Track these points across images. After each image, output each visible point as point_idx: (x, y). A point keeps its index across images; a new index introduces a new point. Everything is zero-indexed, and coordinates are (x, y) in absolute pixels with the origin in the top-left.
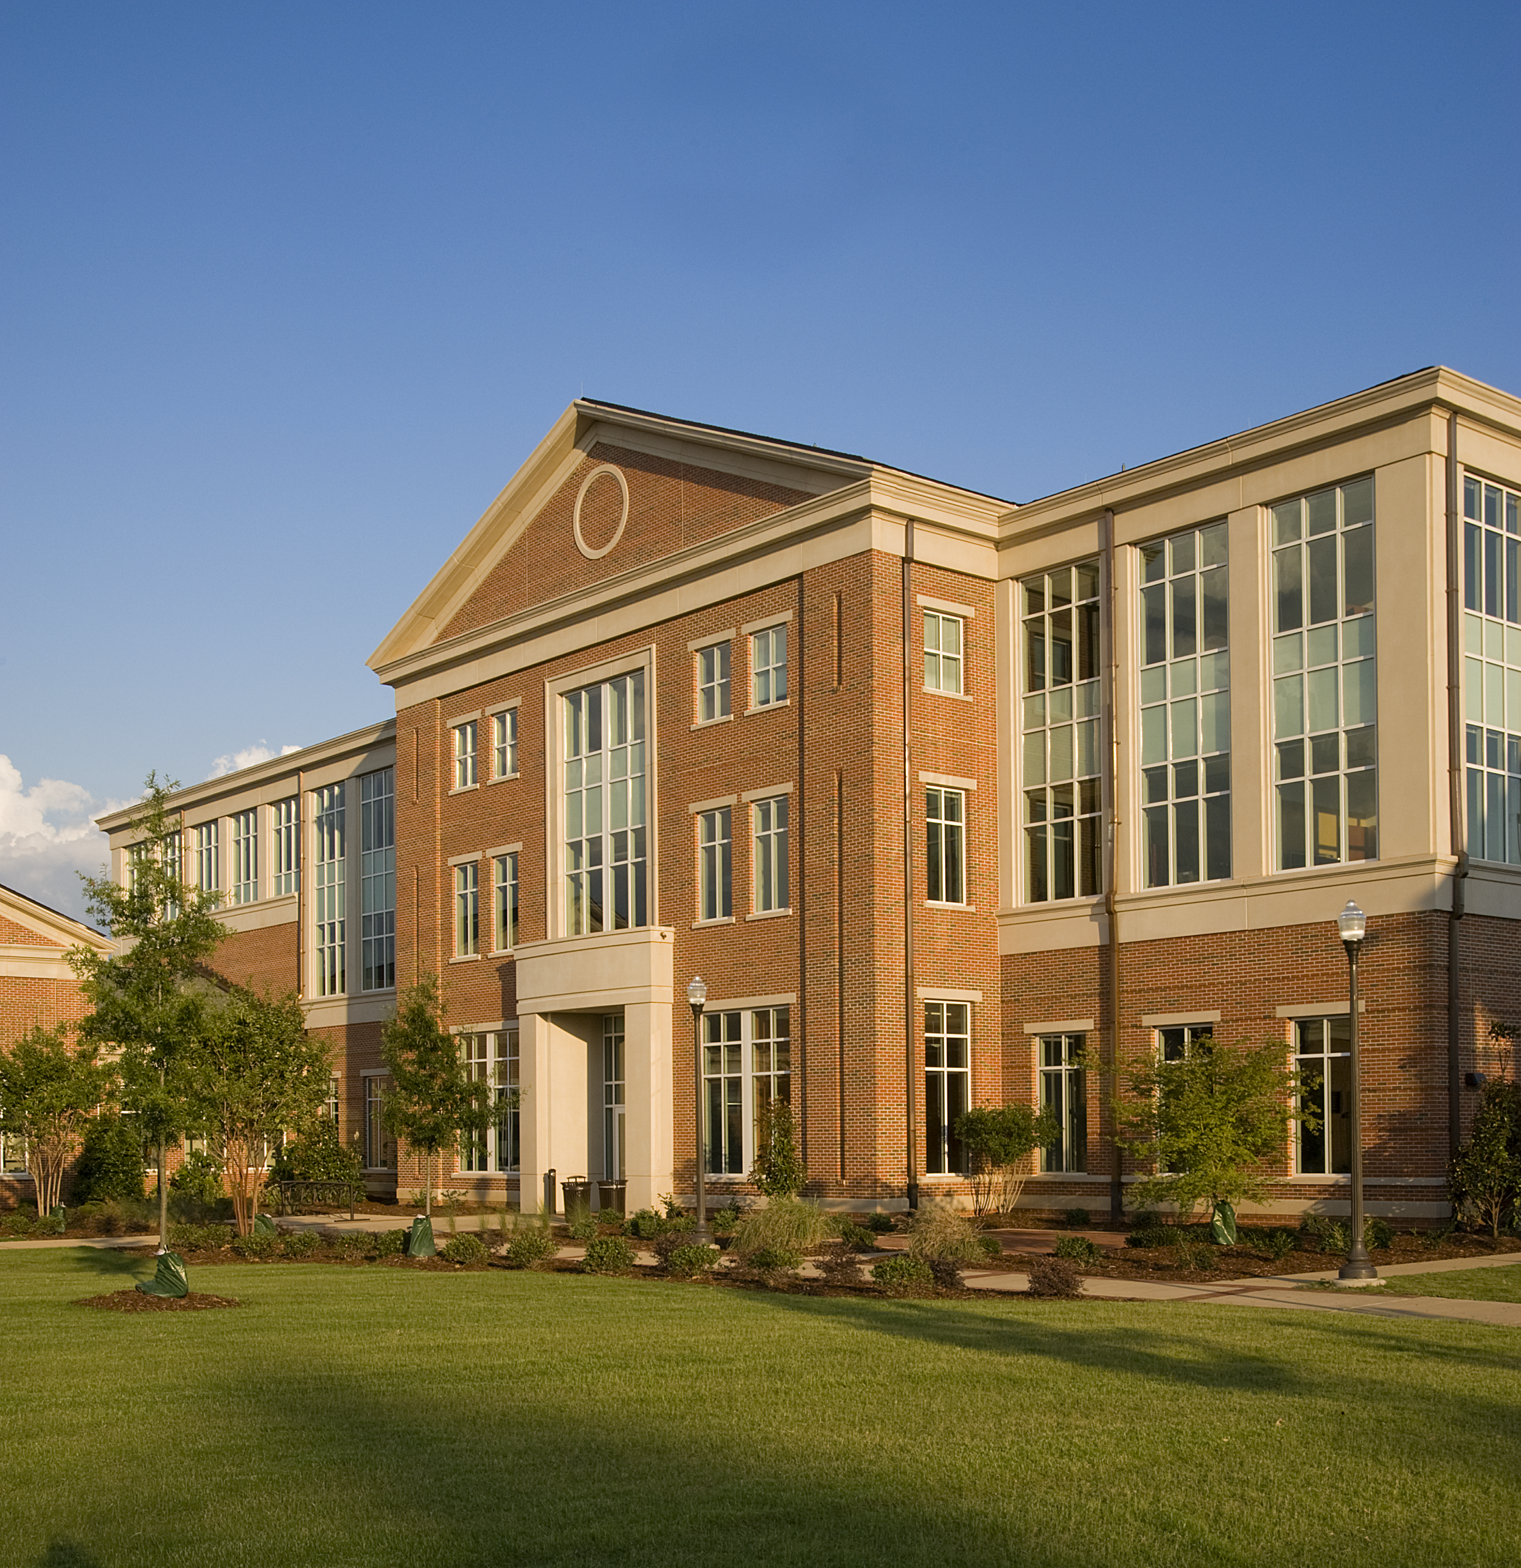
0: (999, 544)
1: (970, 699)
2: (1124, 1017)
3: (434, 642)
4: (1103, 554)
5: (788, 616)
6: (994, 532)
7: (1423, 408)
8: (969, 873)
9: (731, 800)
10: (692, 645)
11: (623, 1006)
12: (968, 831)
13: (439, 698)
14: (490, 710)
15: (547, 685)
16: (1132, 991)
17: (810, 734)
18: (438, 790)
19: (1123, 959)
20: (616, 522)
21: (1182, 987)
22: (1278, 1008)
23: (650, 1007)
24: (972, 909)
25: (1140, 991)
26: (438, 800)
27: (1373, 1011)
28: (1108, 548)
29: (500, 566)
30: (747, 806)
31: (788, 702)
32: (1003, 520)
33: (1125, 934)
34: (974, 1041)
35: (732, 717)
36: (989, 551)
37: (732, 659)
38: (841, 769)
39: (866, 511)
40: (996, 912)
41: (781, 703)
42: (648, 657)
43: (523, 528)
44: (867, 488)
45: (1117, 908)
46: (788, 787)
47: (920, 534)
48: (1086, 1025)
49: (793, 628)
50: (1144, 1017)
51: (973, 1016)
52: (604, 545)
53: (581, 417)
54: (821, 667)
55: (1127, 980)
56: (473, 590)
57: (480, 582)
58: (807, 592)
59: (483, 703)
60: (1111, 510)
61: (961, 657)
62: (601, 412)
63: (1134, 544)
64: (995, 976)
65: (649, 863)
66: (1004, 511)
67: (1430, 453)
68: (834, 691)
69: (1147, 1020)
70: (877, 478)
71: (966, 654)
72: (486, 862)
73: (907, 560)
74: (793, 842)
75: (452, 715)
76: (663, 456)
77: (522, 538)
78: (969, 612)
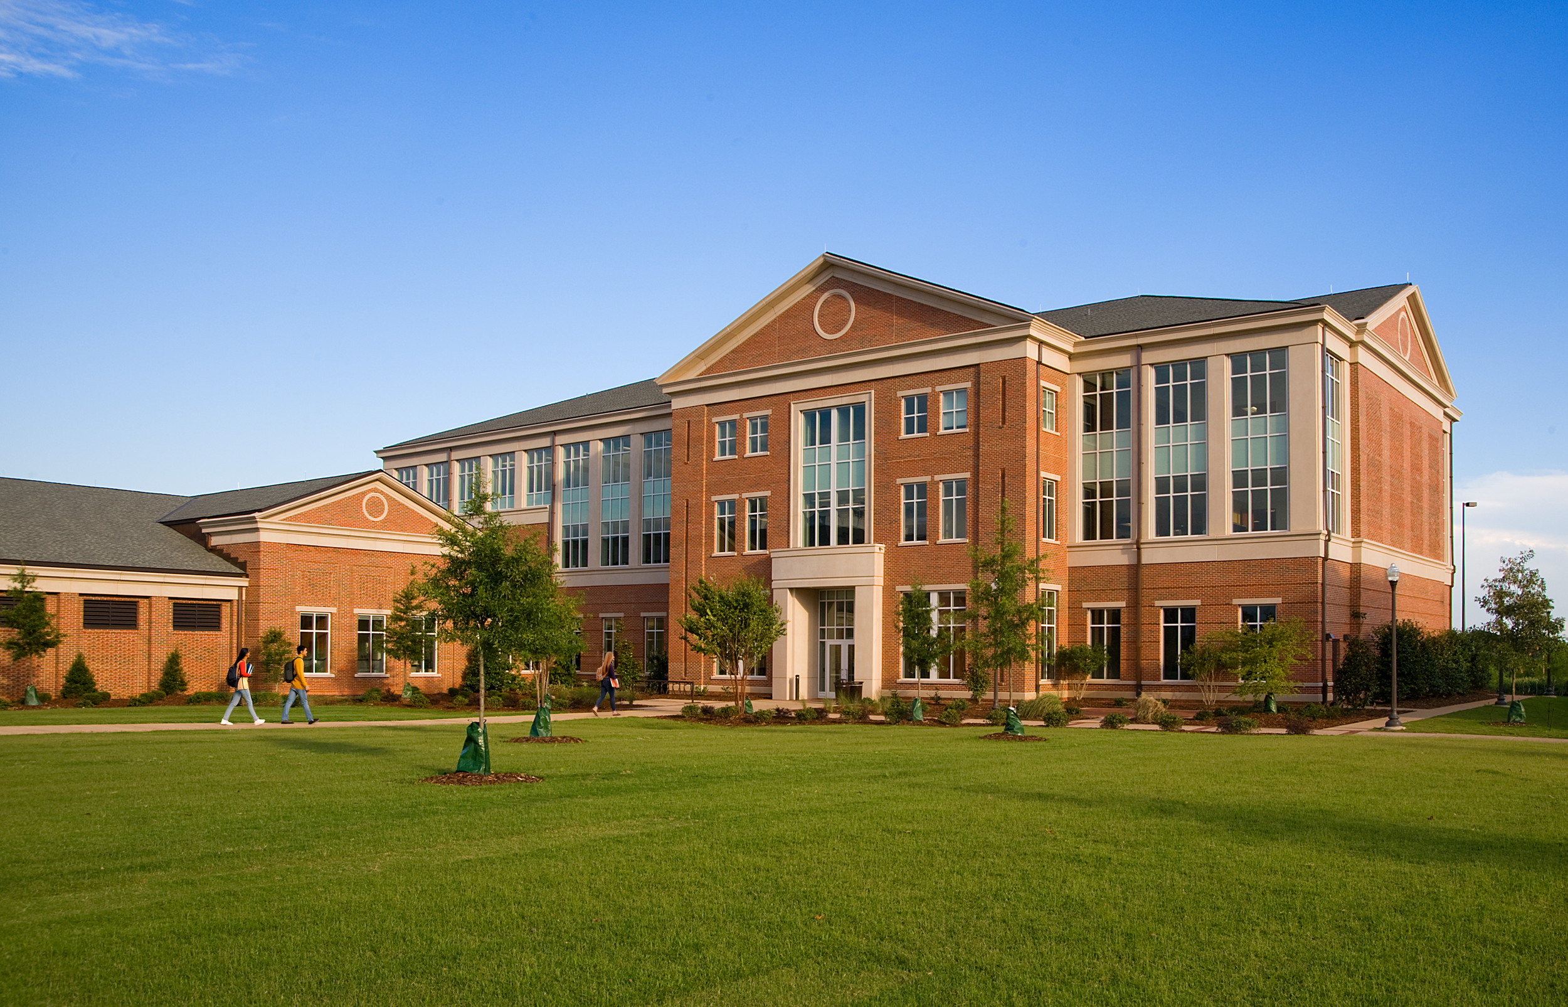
0: (1071, 357)
1: (1058, 434)
2: (1145, 601)
3: (701, 375)
4: (1135, 369)
5: (968, 385)
6: (1071, 349)
7: (1314, 323)
8: (1057, 524)
9: (927, 479)
10: (900, 394)
11: (854, 587)
12: (1057, 502)
13: (706, 405)
14: (746, 415)
15: (792, 405)
16: (1149, 589)
17: (983, 449)
18: (705, 457)
19: (1144, 572)
20: (846, 321)
21: (1179, 588)
22: (1234, 600)
23: (873, 588)
24: (1058, 542)
25: (1154, 589)
26: (705, 463)
27: (1286, 603)
28: (1139, 365)
29: (756, 335)
30: (938, 482)
31: (968, 430)
32: (1076, 344)
33: (1144, 561)
34: (1058, 611)
35: (928, 434)
36: (1065, 358)
37: (929, 403)
38: (1004, 469)
39: (1024, 338)
40: (1068, 544)
41: (960, 430)
42: (868, 398)
43: (775, 317)
44: (1028, 326)
45: (1142, 546)
46: (967, 475)
47: (1045, 351)
48: (1122, 604)
49: (971, 393)
50: (1156, 602)
51: (1058, 598)
52: (836, 332)
53: (825, 262)
54: (991, 412)
55: (1146, 582)
56: (735, 346)
57: (741, 342)
58: (982, 374)
59: (741, 411)
60: (1141, 347)
61: (1054, 412)
62: (836, 260)
63: (1151, 365)
64: (1065, 577)
65: (866, 509)
66: (1078, 340)
67: (1317, 343)
68: (1000, 428)
69: (1157, 603)
70: (1034, 323)
71: (1057, 411)
72: (742, 501)
73: (1039, 363)
74: (969, 505)
75: (716, 415)
76: (881, 290)
77: (774, 321)
78: (1058, 389)
